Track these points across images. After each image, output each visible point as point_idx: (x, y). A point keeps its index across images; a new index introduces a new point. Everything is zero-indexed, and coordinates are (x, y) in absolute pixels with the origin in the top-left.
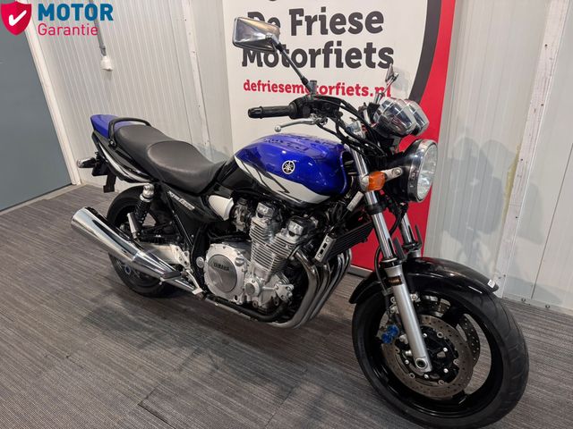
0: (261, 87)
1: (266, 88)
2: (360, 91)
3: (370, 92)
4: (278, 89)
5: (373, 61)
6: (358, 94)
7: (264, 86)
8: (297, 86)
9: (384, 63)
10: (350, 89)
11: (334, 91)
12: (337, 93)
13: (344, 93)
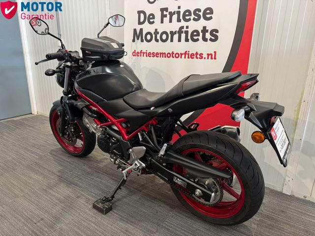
0: (142, 54)
1: (145, 55)
2: (198, 56)
4: (152, 55)
5: (206, 37)
6: (197, 58)
8: (163, 54)
9: (213, 38)
10: (192, 55)
11: (183, 56)
12: (185, 58)
13: (188, 58)
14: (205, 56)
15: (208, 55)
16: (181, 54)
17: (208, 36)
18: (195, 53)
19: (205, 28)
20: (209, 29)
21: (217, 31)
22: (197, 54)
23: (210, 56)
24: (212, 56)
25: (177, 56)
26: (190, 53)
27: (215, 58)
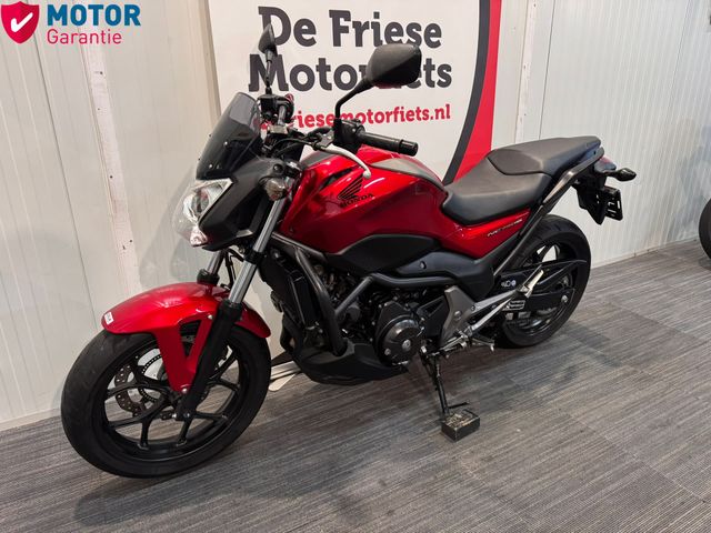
2: (421, 115)
3: (430, 114)
4: (316, 123)
5: (433, 79)
6: (419, 119)
9: (444, 81)
10: (410, 113)
11: (392, 117)
12: (396, 120)
13: (403, 120)
14: (432, 113)
15: (437, 111)
16: (388, 114)
17: (435, 77)
18: (414, 110)
19: (429, 61)
20: (437, 63)
21: (449, 68)
22: (418, 111)
23: (440, 114)
24: (443, 113)
25: (380, 118)
26: (405, 112)
27: (448, 117)
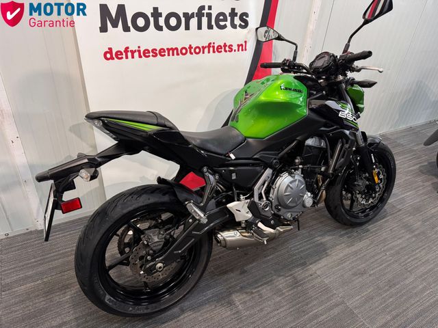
0: (129, 54)
1: (136, 54)
2: (227, 49)
3: (234, 48)
4: (151, 54)
7: (133, 52)
8: (172, 49)
10: (219, 47)
11: (206, 50)
12: (209, 52)
13: (214, 52)
16: (204, 48)
18: (222, 45)
22: (225, 45)
23: (240, 47)
24: (243, 47)
25: (197, 50)
26: (216, 46)
